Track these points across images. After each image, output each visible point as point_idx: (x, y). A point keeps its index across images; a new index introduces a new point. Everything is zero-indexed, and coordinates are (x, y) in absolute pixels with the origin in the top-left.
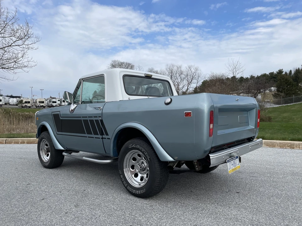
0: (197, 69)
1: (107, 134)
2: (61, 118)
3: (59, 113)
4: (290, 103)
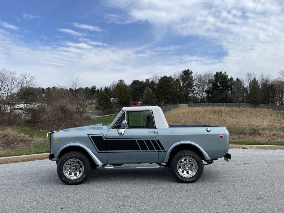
0: (32, 79)
1: (163, 149)
2: (105, 139)
3: (102, 135)
4: (108, 115)
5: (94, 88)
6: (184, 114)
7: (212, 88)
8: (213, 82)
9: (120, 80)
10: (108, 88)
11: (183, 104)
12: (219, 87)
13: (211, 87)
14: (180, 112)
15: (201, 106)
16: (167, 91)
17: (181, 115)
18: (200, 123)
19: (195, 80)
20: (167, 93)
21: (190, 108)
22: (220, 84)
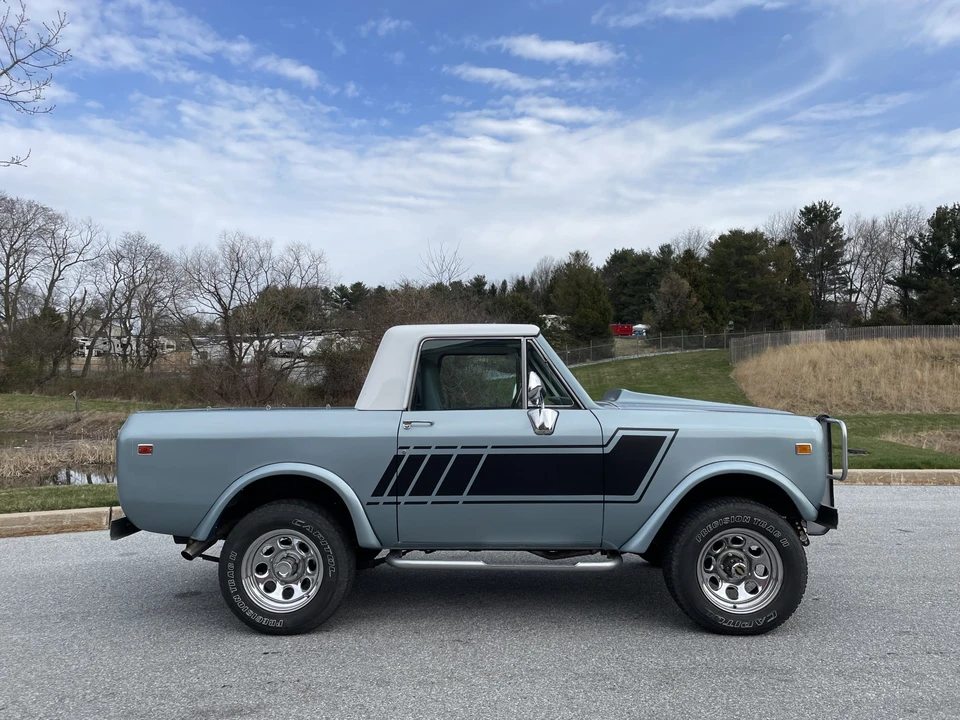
0: (317, 260)
5: (479, 282)
6: (814, 365)
7: (919, 268)
8: (925, 244)
9: (574, 252)
10: (527, 280)
11: (806, 329)
12: (951, 263)
13: (917, 263)
14: (797, 359)
15: (877, 337)
16: (744, 286)
17: (805, 369)
18: (881, 398)
19: (849, 239)
20: (745, 291)
21: (837, 343)
22: (953, 252)
